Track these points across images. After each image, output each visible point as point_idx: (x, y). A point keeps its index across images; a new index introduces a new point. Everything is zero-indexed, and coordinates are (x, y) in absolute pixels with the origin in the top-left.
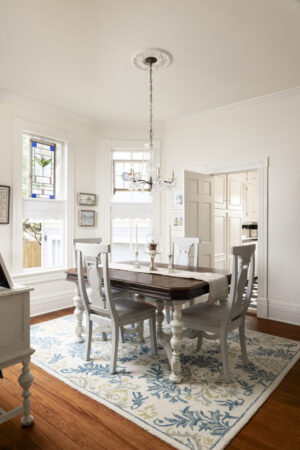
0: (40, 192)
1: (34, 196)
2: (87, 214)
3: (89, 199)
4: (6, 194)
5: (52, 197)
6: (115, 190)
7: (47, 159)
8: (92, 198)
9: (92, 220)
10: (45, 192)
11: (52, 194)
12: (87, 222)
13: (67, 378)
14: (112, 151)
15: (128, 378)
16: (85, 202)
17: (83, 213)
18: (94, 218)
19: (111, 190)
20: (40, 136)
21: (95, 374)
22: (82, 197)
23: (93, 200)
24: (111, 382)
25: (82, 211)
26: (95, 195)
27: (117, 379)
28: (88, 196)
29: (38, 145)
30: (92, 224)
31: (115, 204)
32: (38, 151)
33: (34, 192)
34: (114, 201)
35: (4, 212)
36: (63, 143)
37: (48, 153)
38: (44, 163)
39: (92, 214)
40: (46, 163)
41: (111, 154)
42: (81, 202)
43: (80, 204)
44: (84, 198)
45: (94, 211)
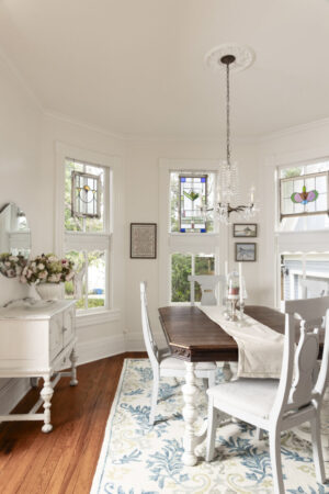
0: (190, 226)
1: (183, 231)
2: (244, 247)
3: (248, 230)
4: (153, 232)
5: (203, 231)
6: (282, 216)
7: (197, 191)
8: (252, 228)
9: (253, 255)
10: (196, 227)
11: (203, 227)
12: (245, 257)
13: (116, 411)
14: (278, 168)
15: (156, 435)
16: (243, 233)
17: (239, 246)
18: (255, 251)
19: (277, 217)
20: (188, 171)
21: (138, 418)
22: (237, 228)
23: (253, 230)
24: (138, 431)
25: (237, 244)
26: (256, 225)
27: (146, 431)
28: (246, 227)
29: (188, 180)
30: (252, 258)
31: (282, 234)
32: (187, 186)
33: (183, 226)
34: (281, 230)
35: (152, 248)
36: (216, 172)
37: (198, 186)
38: (194, 197)
39: (252, 247)
40: (196, 197)
41: (276, 173)
42: (237, 234)
43: (235, 236)
44: (240, 230)
45: (255, 244)
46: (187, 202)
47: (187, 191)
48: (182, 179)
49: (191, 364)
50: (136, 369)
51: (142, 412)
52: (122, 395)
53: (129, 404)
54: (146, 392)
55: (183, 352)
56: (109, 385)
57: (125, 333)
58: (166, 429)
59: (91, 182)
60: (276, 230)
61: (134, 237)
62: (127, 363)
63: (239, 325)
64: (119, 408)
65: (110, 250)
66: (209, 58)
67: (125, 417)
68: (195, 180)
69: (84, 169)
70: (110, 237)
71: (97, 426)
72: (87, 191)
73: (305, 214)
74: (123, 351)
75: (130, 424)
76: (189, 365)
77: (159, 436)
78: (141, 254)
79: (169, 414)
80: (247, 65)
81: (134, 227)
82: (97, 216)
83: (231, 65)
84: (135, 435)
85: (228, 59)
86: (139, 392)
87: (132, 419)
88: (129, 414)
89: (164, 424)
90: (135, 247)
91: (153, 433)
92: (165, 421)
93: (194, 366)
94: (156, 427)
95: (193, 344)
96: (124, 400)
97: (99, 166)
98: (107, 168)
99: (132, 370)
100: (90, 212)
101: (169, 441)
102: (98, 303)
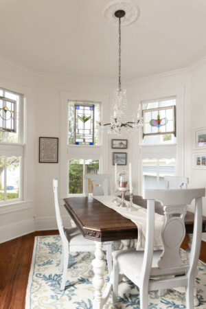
0: (82, 140)
1: (77, 143)
2: (119, 155)
3: (121, 143)
4: (56, 143)
5: (91, 144)
6: (144, 135)
7: (87, 116)
8: (124, 142)
9: (124, 160)
10: (86, 141)
11: (91, 141)
12: (120, 162)
13: (33, 281)
14: (141, 102)
15: (67, 298)
16: (118, 146)
17: (115, 155)
18: (126, 158)
19: (141, 135)
20: (82, 101)
21: (52, 285)
22: (115, 142)
23: (125, 144)
24: (52, 297)
25: (114, 153)
26: (126, 140)
27: (59, 296)
28: (119, 142)
29: (81, 107)
30: (124, 163)
31: (143, 147)
32: (80, 112)
33: (77, 140)
34: (143, 144)
35: (55, 155)
36: (100, 103)
37: (88, 112)
38: (85, 120)
39: (124, 155)
40: (87, 120)
41: (140, 106)
42: (114, 146)
43: (113, 148)
44: (116, 143)
45: (126, 153)
46: (80, 123)
47: (81, 116)
48: (77, 106)
49: (100, 243)
50: (45, 244)
51: (54, 280)
52: (37, 267)
53: (43, 273)
54: (55, 262)
55: (94, 234)
56: (25, 258)
57: (34, 217)
58: (75, 292)
59: (9, 105)
60: (140, 144)
61: (42, 147)
62: (37, 239)
63: (130, 210)
64: (35, 278)
65: (23, 157)
66: (107, 10)
67: (40, 285)
68: (86, 108)
69: (4, 94)
70: (24, 147)
71: (18, 295)
72: (6, 111)
73: (159, 133)
74: (33, 231)
75: (45, 291)
76: (98, 244)
77: (70, 299)
78: (46, 160)
79: (75, 280)
80: (132, 20)
81: (42, 140)
82: (14, 131)
83: (122, 19)
84: (51, 301)
85: (120, 14)
86: (49, 263)
87: (46, 287)
88: (43, 282)
89: (72, 288)
90: (42, 154)
91: (65, 297)
92: (73, 285)
93: (102, 244)
94: (67, 292)
95: (102, 227)
96: (39, 270)
97: (15, 93)
98: (21, 95)
99: (42, 246)
100: (8, 126)
101: (78, 303)
102: (14, 196)
